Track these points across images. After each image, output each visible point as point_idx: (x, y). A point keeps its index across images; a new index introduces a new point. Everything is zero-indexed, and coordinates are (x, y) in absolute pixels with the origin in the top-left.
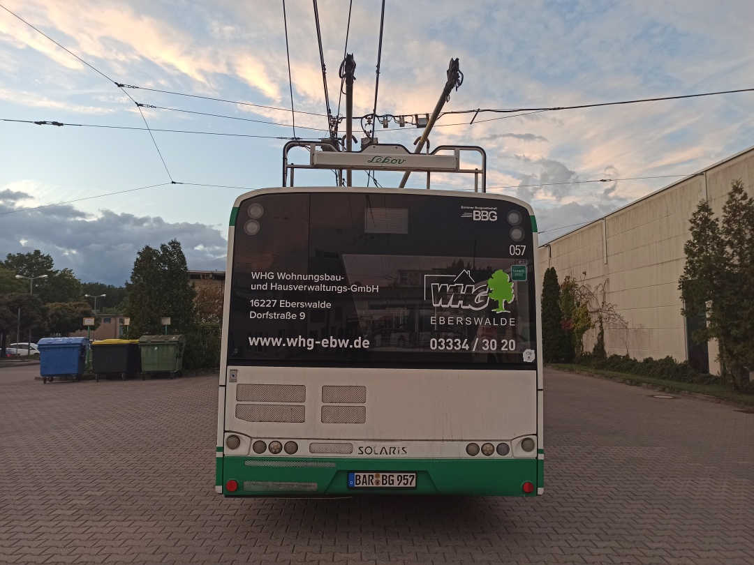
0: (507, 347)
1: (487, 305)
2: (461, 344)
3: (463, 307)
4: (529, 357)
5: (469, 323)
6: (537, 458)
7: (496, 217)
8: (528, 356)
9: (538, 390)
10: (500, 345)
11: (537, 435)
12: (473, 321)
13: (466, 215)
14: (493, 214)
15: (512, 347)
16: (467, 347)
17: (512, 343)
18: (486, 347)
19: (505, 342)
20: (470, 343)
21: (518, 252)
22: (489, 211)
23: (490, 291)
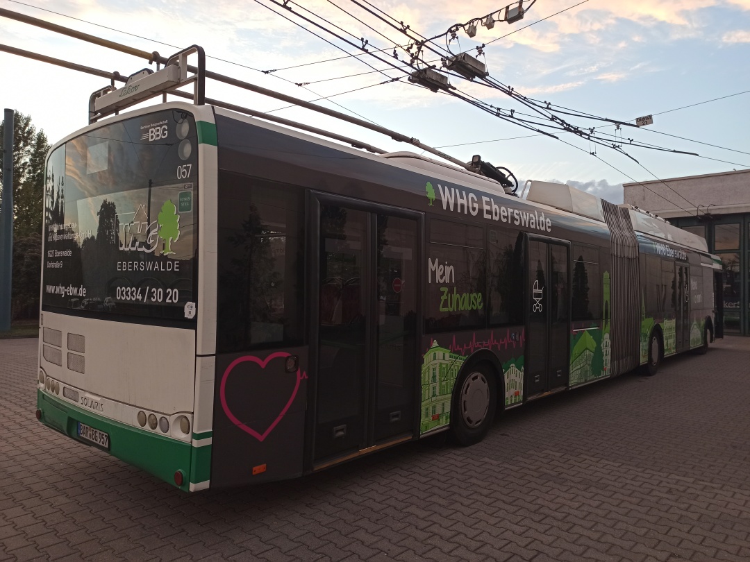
0: (171, 298)
1: (156, 245)
2: (136, 294)
3: (139, 250)
4: (190, 313)
5: (142, 268)
6: (192, 442)
7: (166, 132)
8: (189, 311)
9: (196, 356)
10: (166, 295)
11: (193, 413)
12: (145, 265)
13: (144, 137)
14: (164, 129)
15: (175, 299)
16: (140, 298)
17: (175, 292)
18: (154, 298)
19: (169, 292)
20: (143, 293)
21: (184, 173)
22: (161, 126)
23: (159, 228)
